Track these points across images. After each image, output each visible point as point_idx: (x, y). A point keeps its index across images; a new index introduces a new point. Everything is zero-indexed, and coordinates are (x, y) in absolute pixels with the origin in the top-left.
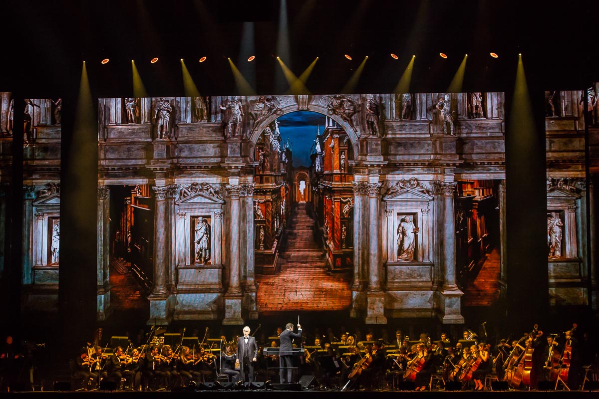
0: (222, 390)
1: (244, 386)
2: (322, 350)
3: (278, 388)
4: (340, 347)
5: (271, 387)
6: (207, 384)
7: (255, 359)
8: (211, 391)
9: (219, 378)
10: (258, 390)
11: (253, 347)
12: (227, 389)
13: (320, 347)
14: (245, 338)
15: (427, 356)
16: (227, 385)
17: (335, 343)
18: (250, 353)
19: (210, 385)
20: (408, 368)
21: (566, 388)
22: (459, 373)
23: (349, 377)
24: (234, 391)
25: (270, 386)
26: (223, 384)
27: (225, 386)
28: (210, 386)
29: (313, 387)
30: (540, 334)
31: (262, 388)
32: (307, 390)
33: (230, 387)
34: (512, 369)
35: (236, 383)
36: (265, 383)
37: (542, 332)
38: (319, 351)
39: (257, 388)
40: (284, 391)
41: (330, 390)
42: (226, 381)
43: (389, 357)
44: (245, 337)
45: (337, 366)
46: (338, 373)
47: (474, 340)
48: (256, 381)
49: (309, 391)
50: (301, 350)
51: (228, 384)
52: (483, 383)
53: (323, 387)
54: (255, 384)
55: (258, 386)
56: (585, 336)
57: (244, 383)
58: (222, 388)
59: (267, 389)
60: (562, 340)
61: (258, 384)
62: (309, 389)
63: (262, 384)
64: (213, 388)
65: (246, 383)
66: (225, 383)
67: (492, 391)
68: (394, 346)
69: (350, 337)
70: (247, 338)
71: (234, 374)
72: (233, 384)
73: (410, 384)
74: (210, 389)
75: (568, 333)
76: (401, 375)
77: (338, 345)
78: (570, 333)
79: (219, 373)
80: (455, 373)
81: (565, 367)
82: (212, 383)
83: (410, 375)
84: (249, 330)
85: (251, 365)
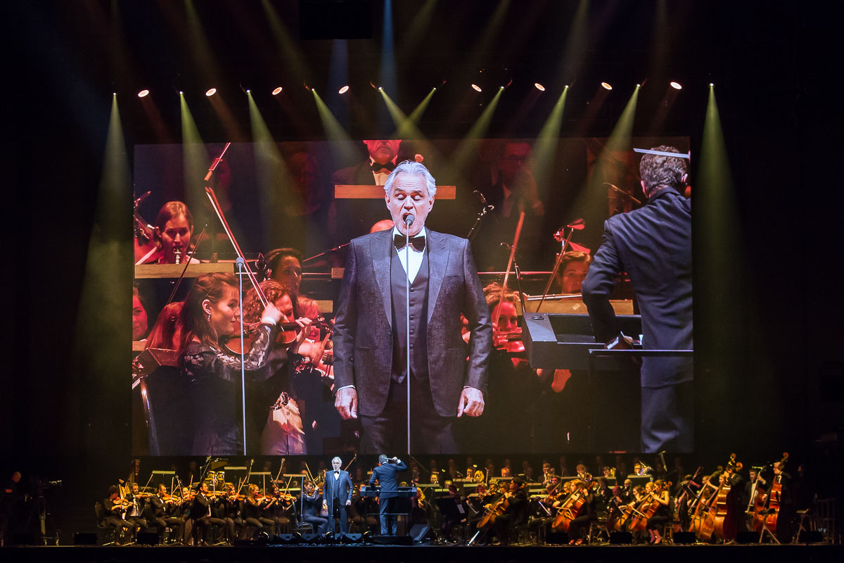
0: (304, 545)
1: (334, 539)
2: (441, 490)
3: (380, 542)
4: (465, 486)
5: (371, 541)
6: (283, 536)
7: (349, 502)
8: (289, 546)
9: (300, 527)
10: (354, 544)
11: (347, 484)
12: (310, 543)
13: (438, 485)
14: (335, 473)
16: (311, 538)
17: (459, 480)
18: (342, 493)
19: (288, 537)
20: (559, 514)
21: (774, 541)
22: (629, 521)
23: (478, 526)
24: (320, 545)
25: (370, 539)
26: (305, 536)
27: (308, 539)
28: (288, 539)
29: (428, 540)
30: (739, 466)
31: (359, 541)
32: (421, 545)
33: (315, 540)
34: (701, 515)
35: (323, 535)
36: (362, 534)
37: (741, 465)
38: (436, 490)
39: (351, 541)
40: (389, 546)
41: (452, 545)
43: (532, 499)
44: (334, 470)
45: (462, 511)
46: (462, 521)
47: (649, 476)
48: (351, 532)
49: (423, 545)
50: (411, 489)
51: (313, 536)
52: (661, 534)
53: (442, 541)
54: (350, 536)
55: (354, 539)
56: (800, 469)
57: (334, 535)
58: (305, 541)
59: (365, 543)
60: (769, 475)
61: (353, 537)
62: (423, 543)
63: (358, 536)
64: (292, 541)
65: (337, 535)
66: (309, 535)
67: (674, 545)
68: (540, 484)
69: (478, 472)
70: (338, 473)
71: (321, 523)
72: (318, 536)
73: (561, 535)
74: (288, 542)
75: (777, 464)
76: (550, 524)
77: (462, 483)
78: (780, 465)
79: (299, 521)
80: (623, 521)
81: (772, 511)
82: (291, 535)
83: (561, 524)
84: (341, 462)
85: (343, 510)
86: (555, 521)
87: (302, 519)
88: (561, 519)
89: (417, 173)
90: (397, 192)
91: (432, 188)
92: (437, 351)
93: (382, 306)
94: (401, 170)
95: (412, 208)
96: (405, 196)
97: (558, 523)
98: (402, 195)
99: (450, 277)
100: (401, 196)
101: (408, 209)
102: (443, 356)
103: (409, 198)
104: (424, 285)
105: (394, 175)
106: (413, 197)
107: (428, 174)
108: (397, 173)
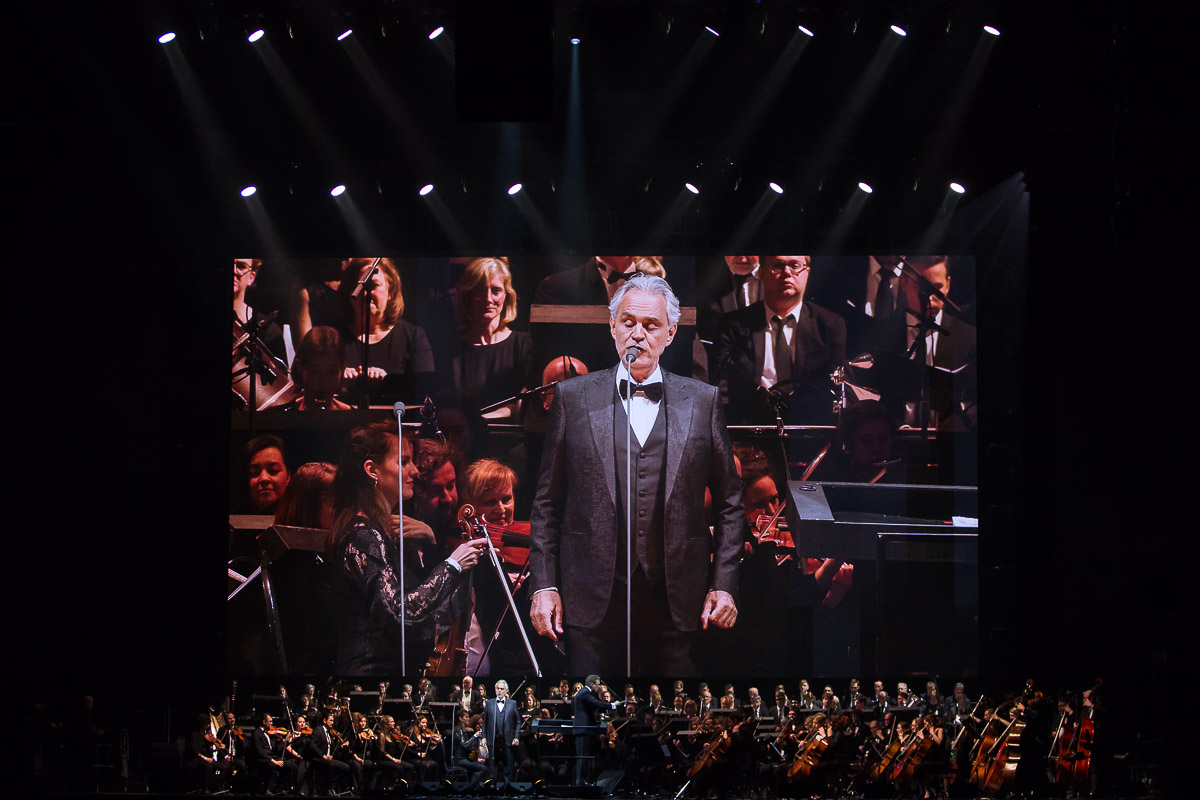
0: (454, 797)
1: (495, 789)
3: (558, 794)
5: (545, 792)
7: (516, 741)
8: (435, 798)
10: (522, 797)
11: (513, 718)
13: (636, 720)
14: (498, 702)
15: (833, 736)
18: (507, 729)
19: (434, 786)
20: (797, 759)
23: (689, 773)
24: (477, 797)
26: (457, 784)
27: (461, 789)
28: (433, 790)
29: (621, 792)
30: (1038, 697)
31: (528, 792)
32: (612, 798)
34: (985, 761)
35: (481, 784)
36: (533, 784)
37: (1041, 694)
39: (518, 793)
41: (653, 798)
42: (462, 779)
43: (762, 738)
44: (498, 699)
46: (668, 767)
47: (918, 709)
48: (519, 781)
49: (615, 798)
51: (466, 785)
53: (640, 793)
54: (516, 785)
55: (522, 790)
57: (495, 784)
59: (537, 794)
61: (521, 787)
62: (614, 796)
63: (528, 785)
64: (439, 791)
65: (500, 785)
66: (462, 784)
68: (772, 718)
69: (689, 702)
70: (503, 702)
72: (474, 786)
74: (433, 793)
75: (1087, 693)
78: (1091, 695)
79: (449, 765)
80: (882, 768)
81: (1082, 756)
82: (437, 784)
83: (800, 771)
84: (507, 686)
85: (508, 750)
86: (792, 767)
87: (453, 762)
88: (799, 766)
89: (654, 291)
90: (624, 317)
91: (673, 313)
92: (676, 540)
93: (602, 476)
94: (633, 286)
95: (642, 340)
96: (634, 324)
97: (796, 771)
98: (631, 321)
99: (695, 439)
100: (629, 322)
101: (638, 340)
102: (684, 547)
103: (639, 326)
104: (658, 450)
105: (623, 291)
106: (646, 326)
107: (670, 293)
108: (628, 289)
